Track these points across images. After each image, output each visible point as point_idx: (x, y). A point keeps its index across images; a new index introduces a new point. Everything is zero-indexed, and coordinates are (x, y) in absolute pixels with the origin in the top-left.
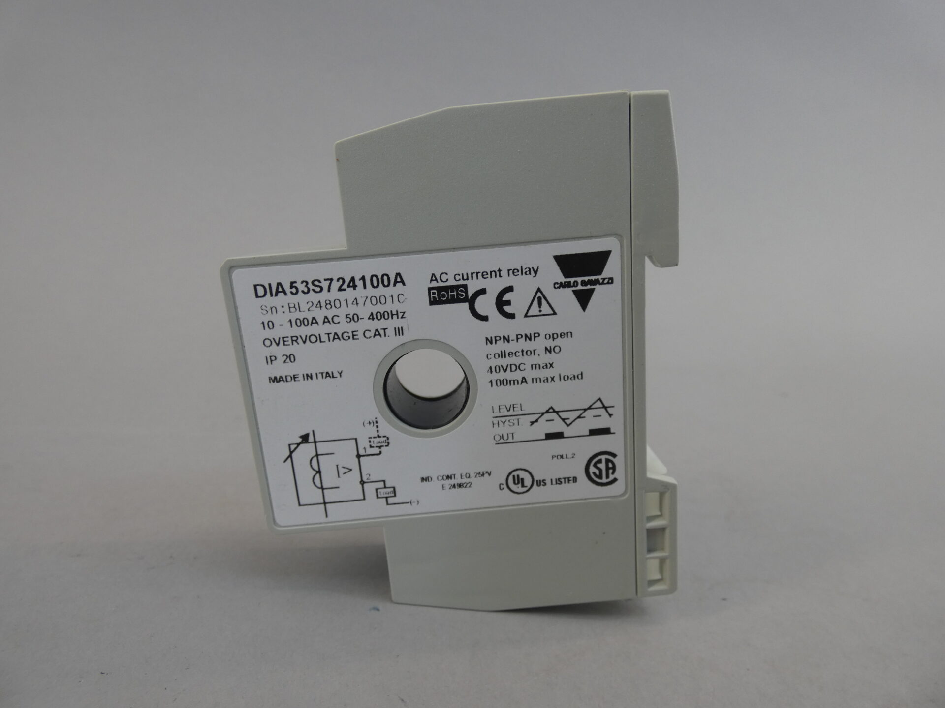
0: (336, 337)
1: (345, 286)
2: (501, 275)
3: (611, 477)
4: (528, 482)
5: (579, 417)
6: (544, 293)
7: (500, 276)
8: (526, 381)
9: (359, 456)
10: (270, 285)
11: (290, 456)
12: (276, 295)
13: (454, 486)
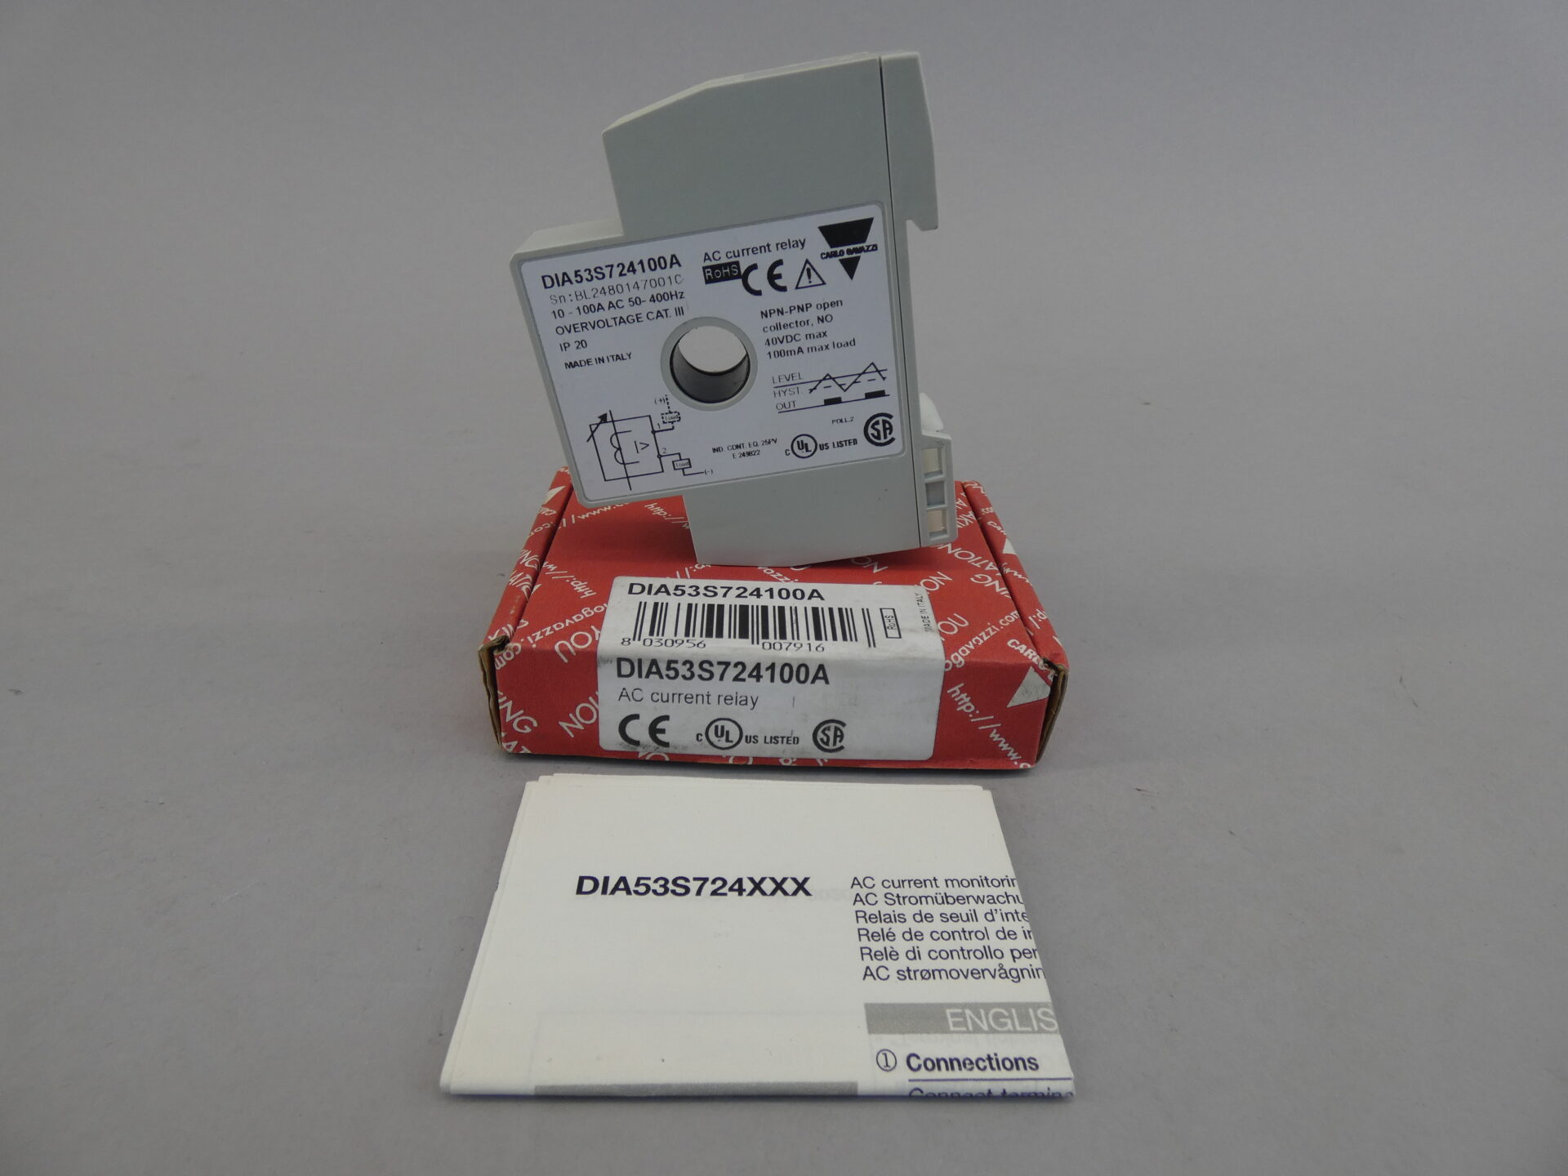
0: (622, 321)
1: (625, 271)
2: (771, 249)
3: (889, 437)
4: (811, 447)
5: (855, 382)
6: (812, 264)
7: (770, 251)
8: (802, 351)
9: (654, 432)
10: (556, 275)
11: (592, 436)
12: (563, 284)
13: (744, 455)
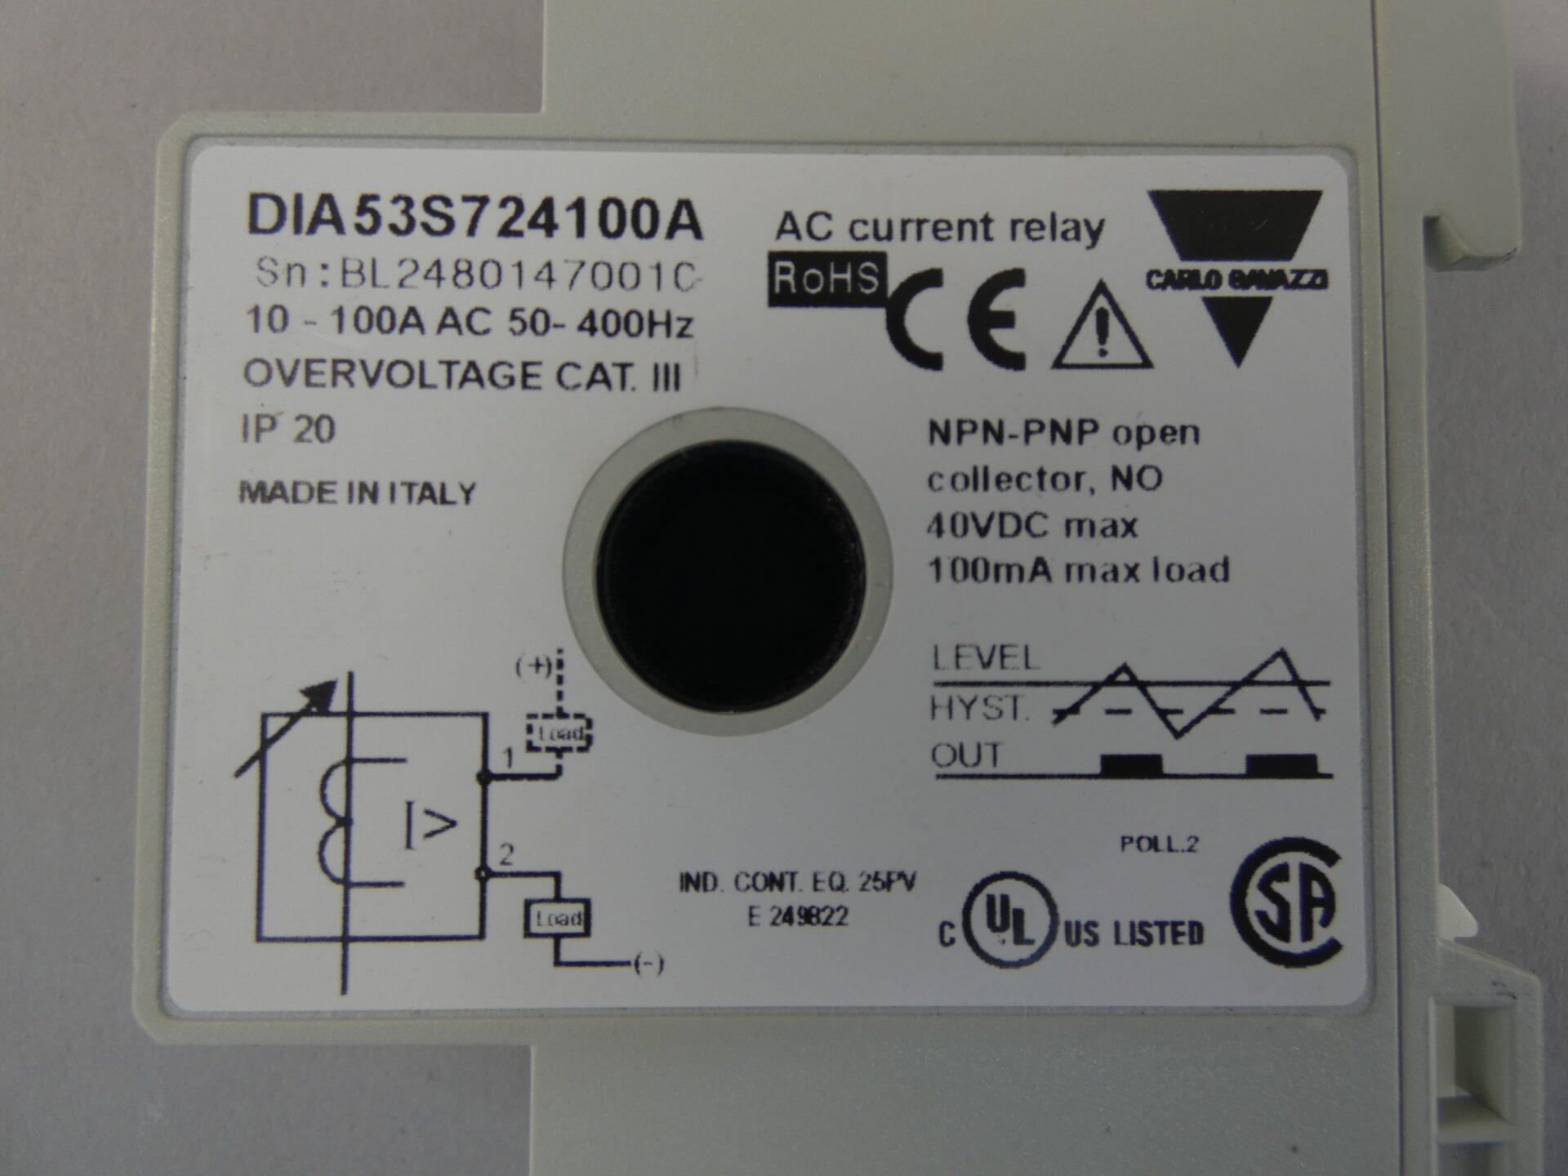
0: (473, 374)
1: (521, 224)
2: (992, 233)
3: (1321, 936)
4: (1036, 925)
5: (1215, 709)
6: (1117, 298)
7: (988, 238)
8: (1046, 572)
9: (485, 777)
10: (298, 199)
11: (260, 757)
12: (312, 230)
13: (788, 917)
